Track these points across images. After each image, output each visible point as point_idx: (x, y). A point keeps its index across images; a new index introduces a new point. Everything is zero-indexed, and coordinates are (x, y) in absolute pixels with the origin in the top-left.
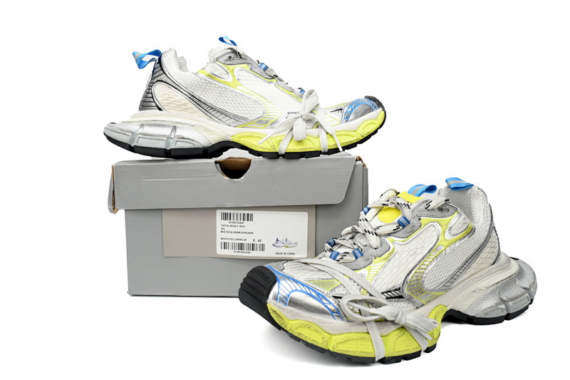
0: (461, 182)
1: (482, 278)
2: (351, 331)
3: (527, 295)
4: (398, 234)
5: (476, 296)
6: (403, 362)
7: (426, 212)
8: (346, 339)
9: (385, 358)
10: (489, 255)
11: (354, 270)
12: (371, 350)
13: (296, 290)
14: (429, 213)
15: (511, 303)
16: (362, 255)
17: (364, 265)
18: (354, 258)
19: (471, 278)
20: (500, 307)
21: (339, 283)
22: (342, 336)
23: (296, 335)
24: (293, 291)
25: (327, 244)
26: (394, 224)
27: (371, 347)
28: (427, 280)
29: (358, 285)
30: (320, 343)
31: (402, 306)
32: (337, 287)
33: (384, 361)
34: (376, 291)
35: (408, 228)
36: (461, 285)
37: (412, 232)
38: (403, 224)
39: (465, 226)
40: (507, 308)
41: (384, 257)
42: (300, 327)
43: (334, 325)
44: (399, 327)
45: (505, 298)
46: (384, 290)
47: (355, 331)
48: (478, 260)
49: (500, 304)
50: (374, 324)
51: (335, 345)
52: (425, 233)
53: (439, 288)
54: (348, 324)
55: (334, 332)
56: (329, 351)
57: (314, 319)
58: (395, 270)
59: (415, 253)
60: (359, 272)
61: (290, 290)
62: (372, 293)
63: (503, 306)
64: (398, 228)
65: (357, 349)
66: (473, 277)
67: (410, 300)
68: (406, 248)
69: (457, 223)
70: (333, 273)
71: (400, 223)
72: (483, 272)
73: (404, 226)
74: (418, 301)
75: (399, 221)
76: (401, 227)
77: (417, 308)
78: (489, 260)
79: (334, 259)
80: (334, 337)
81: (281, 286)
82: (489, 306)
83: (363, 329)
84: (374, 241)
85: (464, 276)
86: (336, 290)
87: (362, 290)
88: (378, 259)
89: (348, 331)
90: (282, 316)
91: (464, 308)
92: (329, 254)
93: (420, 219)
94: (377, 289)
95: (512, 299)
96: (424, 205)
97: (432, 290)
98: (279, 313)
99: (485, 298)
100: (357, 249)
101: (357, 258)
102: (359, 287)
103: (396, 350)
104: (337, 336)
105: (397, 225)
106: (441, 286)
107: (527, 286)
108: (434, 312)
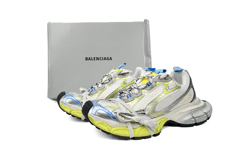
0: (179, 68)
1: (184, 108)
2: (120, 126)
3: (206, 115)
4: (146, 89)
5: (181, 115)
6: (143, 140)
7: (159, 80)
8: (118, 129)
9: (134, 137)
10: (188, 99)
11: (126, 102)
12: (128, 134)
13: (100, 110)
14: (160, 80)
15: (197, 119)
16: (130, 97)
17: (130, 101)
18: (127, 98)
19: (179, 108)
20: (192, 120)
21: (118, 107)
22: (116, 128)
23: (98, 127)
24: (98, 110)
25: (119, 93)
26: (145, 84)
27: (128, 133)
28: (157, 107)
29: (126, 108)
30: (107, 130)
31: (144, 117)
32: (117, 109)
33: (134, 138)
34: (133, 111)
35: (150, 86)
36: (175, 110)
37: (152, 88)
38: (149, 85)
39: (175, 86)
40: (195, 120)
41: (139, 97)
42: (99, 124)
43: (113, 123)
44: (141, 125)
45: (195, 117)
46: (137, 111)
47: (122, 126)
48: (182, 100)
49: (192, 119)
50: (130, 124)
51: (113, 131)
52: (157, 88)
53: (162, 111)
54: (119, 123)
55: (113, 126)
56: (110, 133)
57: (105, 121)
58: (143, 103)
59: (152, 96)
60: (128, 103)
61: (97, 109)
62: (132, 112)
63: (193, 120)
64: (146, 86)
65: (122, 133)
66: (180, 107)
67: (148, 115)
68: (149, 94)
69: (172, 85)
70: (117, 103)
71: (147, 84)
72: (185, 106)
73: (149, 86)
74: (152, 116)
75: (147, 83)
76: (148, 86)
77: (152, 118)
78: (189, 101)
79: (120, 98)
80: (113, 128)
81: (94, 108)
82: (187, 119)
83: (125, 125)
84: (136, 91)
85: (176, 107)
86: (117, 110)
87: (128, 110)
88: (137, 98)
89: (119, 126)
90: (92, 119)
91: (176, 119)
92: (119, 96)
93: (156, 83)
94: (134, 110)
95: (198, 117)
96: (158, 77)
97: (159, 112)
98: (92, 118)
99: (185, 116)
100: (129, 94)
101: (128, 98)
102: (126, 109)
103: (139, 135)
104: (114, 128)
105: (146, 85)
106: (164, 110)
107: (206, 112)
108: (160, 120)
